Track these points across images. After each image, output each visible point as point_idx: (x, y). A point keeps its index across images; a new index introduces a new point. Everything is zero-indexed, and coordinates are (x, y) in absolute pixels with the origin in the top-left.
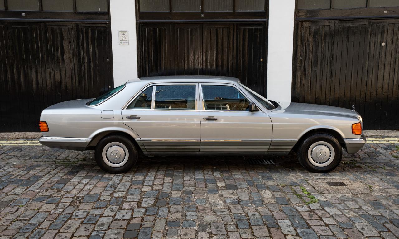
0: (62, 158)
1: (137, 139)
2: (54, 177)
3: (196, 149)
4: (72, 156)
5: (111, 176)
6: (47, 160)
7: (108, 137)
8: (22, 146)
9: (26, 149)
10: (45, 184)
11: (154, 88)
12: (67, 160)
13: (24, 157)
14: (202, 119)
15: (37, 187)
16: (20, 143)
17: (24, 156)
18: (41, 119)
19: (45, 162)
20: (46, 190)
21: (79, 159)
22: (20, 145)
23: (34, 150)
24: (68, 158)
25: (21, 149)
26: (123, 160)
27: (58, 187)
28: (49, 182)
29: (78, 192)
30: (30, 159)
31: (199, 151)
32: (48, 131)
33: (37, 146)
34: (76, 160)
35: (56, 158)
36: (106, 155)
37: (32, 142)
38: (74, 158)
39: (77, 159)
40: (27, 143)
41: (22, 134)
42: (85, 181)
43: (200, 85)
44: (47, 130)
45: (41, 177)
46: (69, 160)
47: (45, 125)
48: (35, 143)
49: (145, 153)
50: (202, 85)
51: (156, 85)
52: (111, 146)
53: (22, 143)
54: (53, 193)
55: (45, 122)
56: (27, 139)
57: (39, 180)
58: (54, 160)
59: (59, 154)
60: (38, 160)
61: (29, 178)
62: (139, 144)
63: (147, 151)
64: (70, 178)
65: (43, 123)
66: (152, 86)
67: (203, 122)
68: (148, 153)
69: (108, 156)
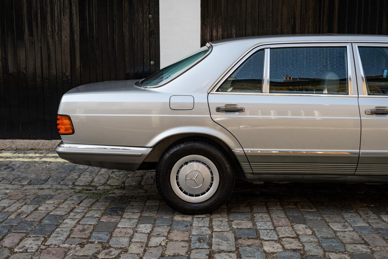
0: (82, 184)
1: (237, 150)
2: (85, 219)
3: (348, 169)
4: (100, 180)
5: (188, 219)
6: (59, 187)
7: (182, 146)
8: (11, 162)
9: (18, 167)
10: (74, 233)
11: (267, 53)
12: (92, 186)
13: (20, 181)
14: (363, 113)
15: (62, 238)
16: (7, 158)
17: (19, 179)
18: (61, 112)
19: (57, 189)
20: (82, 245)
21: (112, 186)
22: (8, 160)
23: (33, 168)
24: (93, 184)
25: (11, 167)
26: (209, 189)
27: (101, 239)
28: (80, 227)
29: (142, 250)
30: (29, 184)
31: (354, 175)
32: (73, 132)
33: (36, 162)
34: (108, 188)
35: (73, 184)
36: (177, 179)
37: (26, 155)
38: (103, 185)
39: (109, 185)
40: (19, 157)
41: (8, 142)
42: (145, 228)
43: (356, 46)
44: (71, 131)
45: (62, 218)
46: (96, 187)
47: (67, 121)
48: (31, 157)
49: (249, 176)
50: (359, 47)
51: (271, 48)
52: (186, 163)
53: (10, 158)
54: (96, 250)
55: (69, 118)
56: (17, 150)
57: (61, 223)
58: (70, 186)
59: (76, 177)
60: (43, 186)
61: (42, 220)
62: (240, 159)
63: (253, 173)
64: (113, 220)
65: (64, 118)
66: (263, 49)
67: (365, 118)
68: (256, 177)
69: (179, 181)
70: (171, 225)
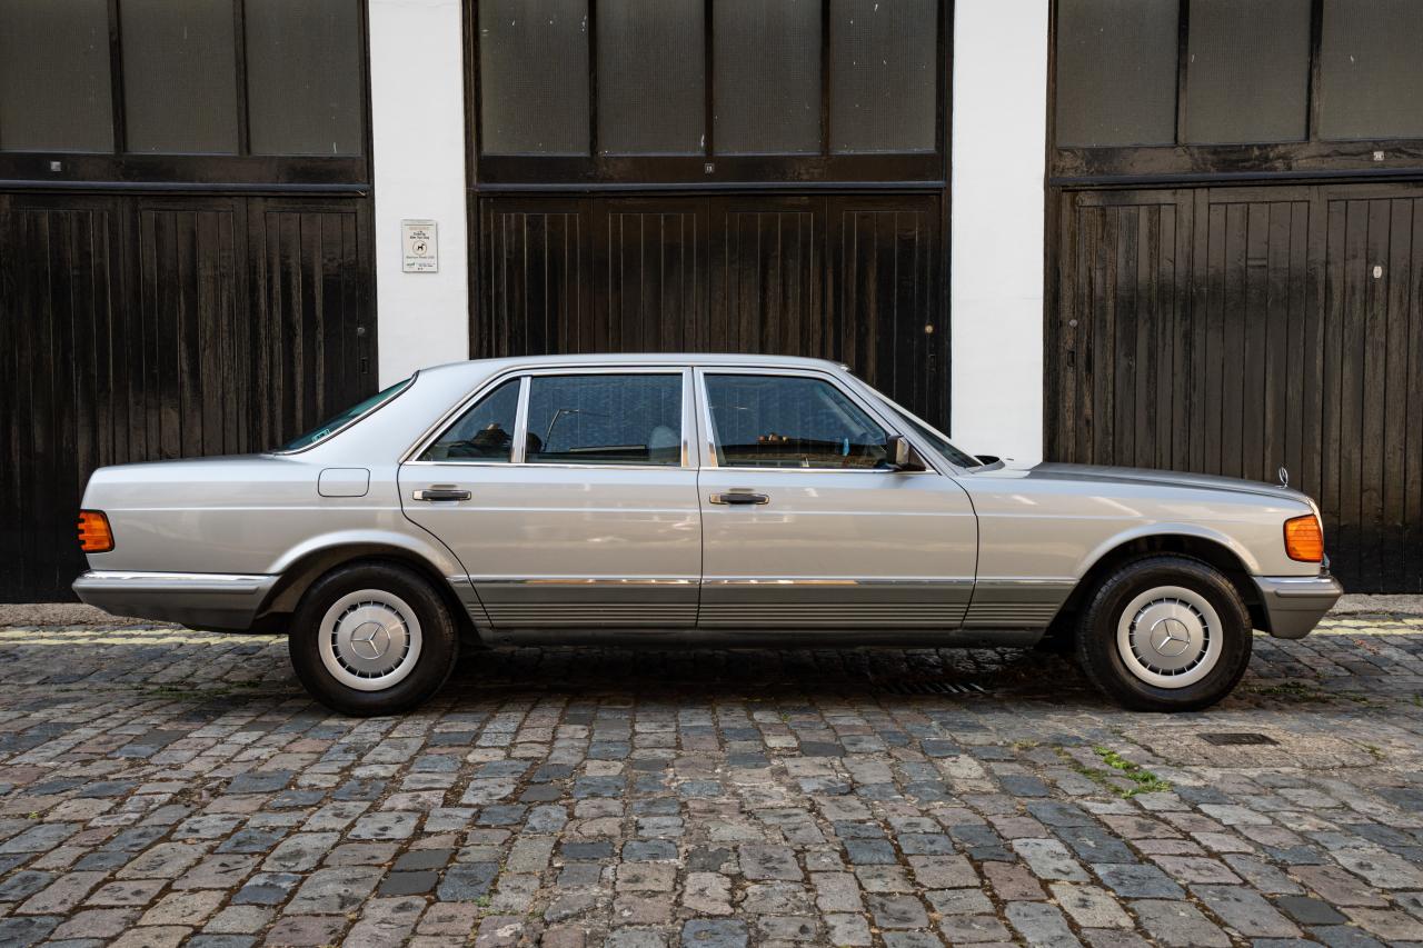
0: (166, 680)
1: (455, 576)
2: (124, 727)
3: (684, 615)
4: (209, 673)
5: (351, 723)
6: (109, 685)
8: (19, 645)
9: (31, 654)
10: (83, 746)
11: (526, 384)
12: (188, 684)
13: (20, 679)
14: (705, 499)
15: (50, 754)
16: (13, 639)
17: (22, 675)
18: (88, 503)
19: (100, 691)
20: (85, 763)
21: (233, 683)
22: (11, 642)
23: (65, 657)
24: (190, 680)
25: (14, 655)
26: (401, 661)
27: (136, 754)
28: (102, 739)
29: (213, 766)
30: (41, 683)
31: (696, 627)
32: (112, 547)
33: (78, 646)
34: (222, 685)
35: (145, 681)
36: (334, 641)
37: (61, 633)
38: (214, 680)
39: (227, 682)
40: (42, 637)
41: (24, 610)
42: (243, 738)
43: (699, 373)
44: (107, 545)
45: (74, 726)
46: (195, 684)
47: (98, 524)
48: (71, 638)
49: (486, 634)
50: (705, 374)
51: (533, 377)
52: (353, 608)
53: (19, 639)
54: (113, 769)
55: (102, 515)
56: (43, 625)
57: (65, 734)
58: (135, 685)
59: (157, 669)
60: (72, 686)
61: (26, 729)
62: (463, 598)
63: (492, 627)
64: (186, 728)
65: (92, 516)
66: (518, 378)
67: (709, 510)
68: (500, 634)
69: (339, 644)
70: (305, 732)
